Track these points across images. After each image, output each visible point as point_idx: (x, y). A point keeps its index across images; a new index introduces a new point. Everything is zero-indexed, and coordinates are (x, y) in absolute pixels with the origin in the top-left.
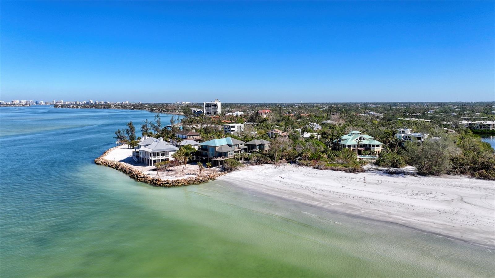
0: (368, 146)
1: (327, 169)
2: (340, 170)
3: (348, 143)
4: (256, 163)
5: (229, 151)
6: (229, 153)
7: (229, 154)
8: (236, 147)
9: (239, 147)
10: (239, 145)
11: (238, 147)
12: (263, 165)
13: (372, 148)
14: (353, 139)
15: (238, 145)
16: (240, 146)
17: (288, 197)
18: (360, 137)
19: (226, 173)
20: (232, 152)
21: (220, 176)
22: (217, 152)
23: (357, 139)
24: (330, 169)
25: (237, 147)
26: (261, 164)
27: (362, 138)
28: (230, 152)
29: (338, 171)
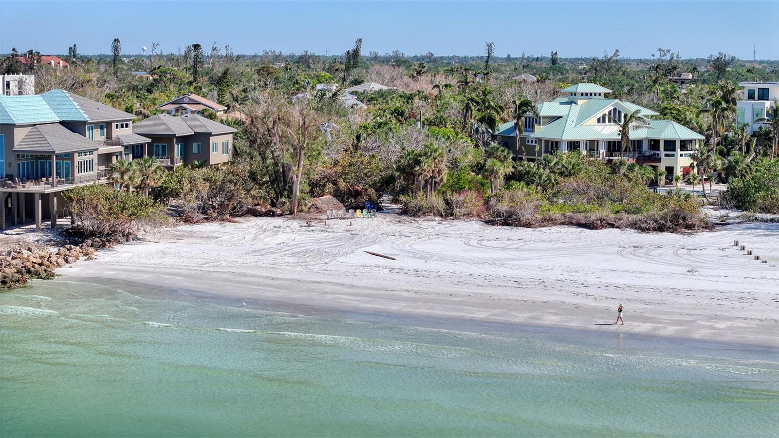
0: (645, 146)
1: (548, 221)
2: (612, 226)
3: (570, 133)
4: (204, 213)
5: (80, 153)
6: (77, 159)
7: (76, 164)
8: (98, 136)
9: (114, 136)
10: (114, 125)
11: (109, 136)
12: (237, 219)
13: (662, 152)
14: (583, 117)
15: (108, 124)
16: (116, 132)
17: (492, 315)
18: (612, 108)
19: (91, 249)
20: (88, 157)
21: (67, 261)
22: (19, 155)
23: (600, 115)
24: (563, 223)
25: (104, 138)
26: (227, 216)
27: (620, 112)
28: (83, 158)
29: (603, 227)
